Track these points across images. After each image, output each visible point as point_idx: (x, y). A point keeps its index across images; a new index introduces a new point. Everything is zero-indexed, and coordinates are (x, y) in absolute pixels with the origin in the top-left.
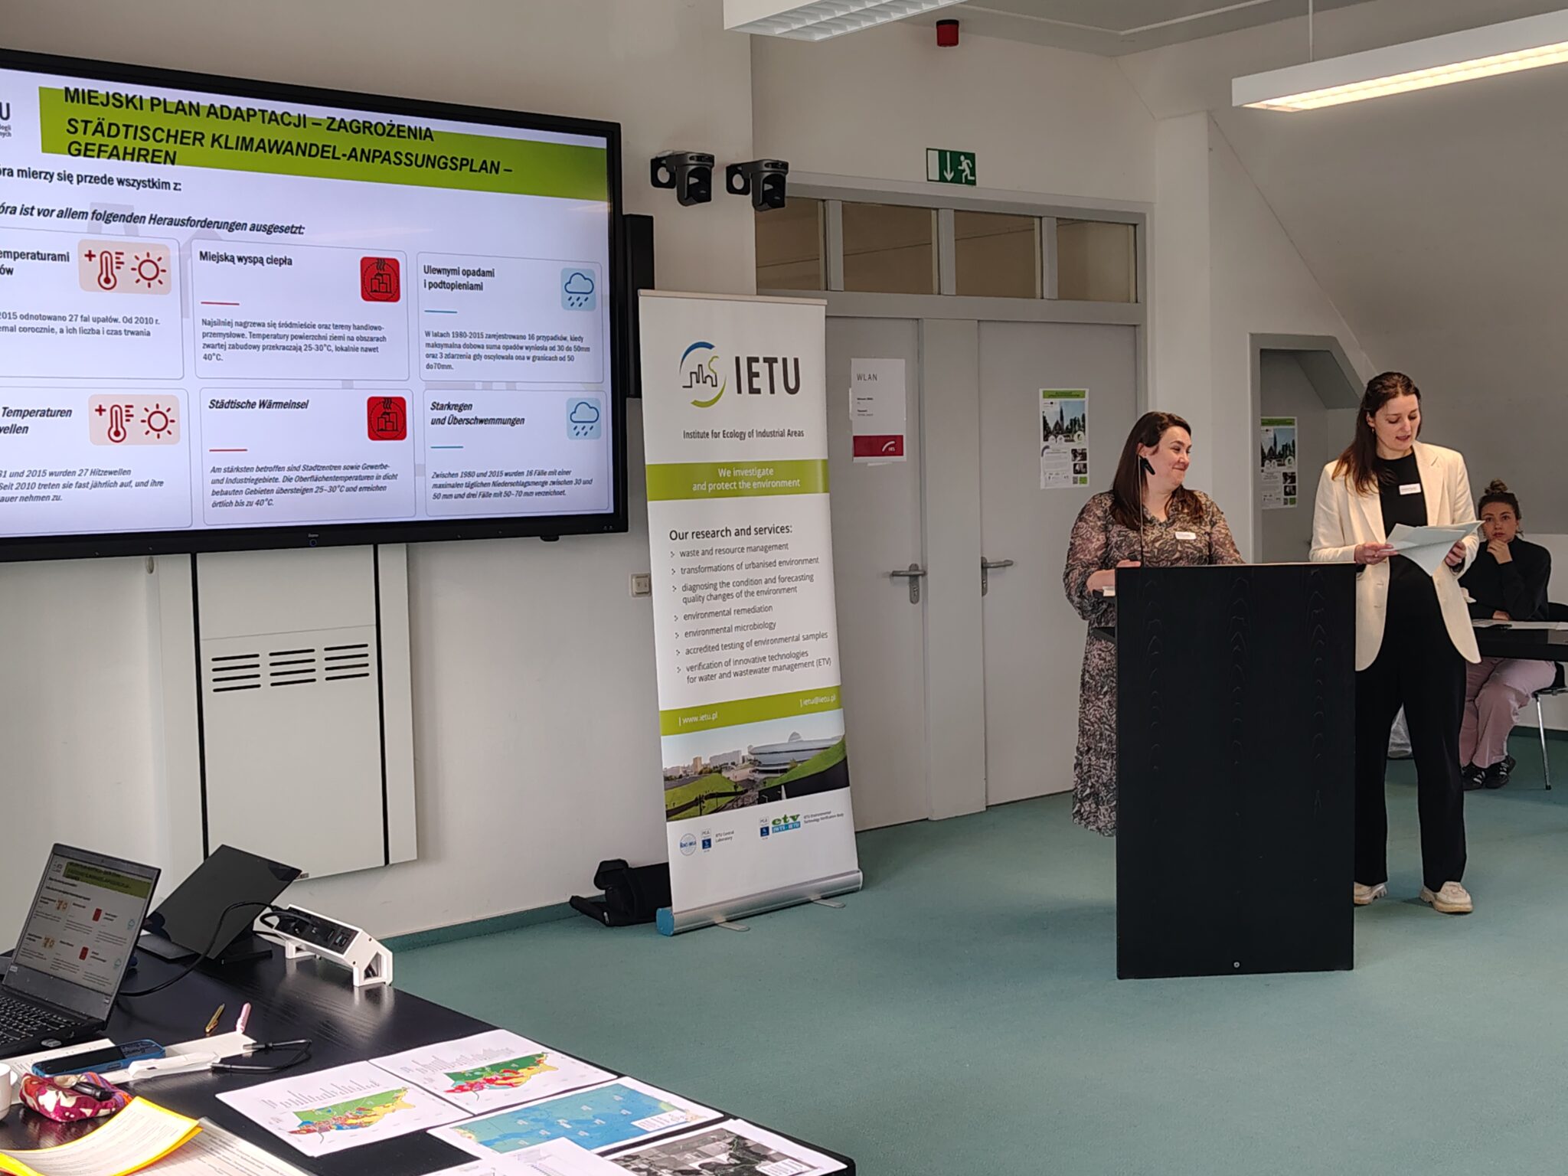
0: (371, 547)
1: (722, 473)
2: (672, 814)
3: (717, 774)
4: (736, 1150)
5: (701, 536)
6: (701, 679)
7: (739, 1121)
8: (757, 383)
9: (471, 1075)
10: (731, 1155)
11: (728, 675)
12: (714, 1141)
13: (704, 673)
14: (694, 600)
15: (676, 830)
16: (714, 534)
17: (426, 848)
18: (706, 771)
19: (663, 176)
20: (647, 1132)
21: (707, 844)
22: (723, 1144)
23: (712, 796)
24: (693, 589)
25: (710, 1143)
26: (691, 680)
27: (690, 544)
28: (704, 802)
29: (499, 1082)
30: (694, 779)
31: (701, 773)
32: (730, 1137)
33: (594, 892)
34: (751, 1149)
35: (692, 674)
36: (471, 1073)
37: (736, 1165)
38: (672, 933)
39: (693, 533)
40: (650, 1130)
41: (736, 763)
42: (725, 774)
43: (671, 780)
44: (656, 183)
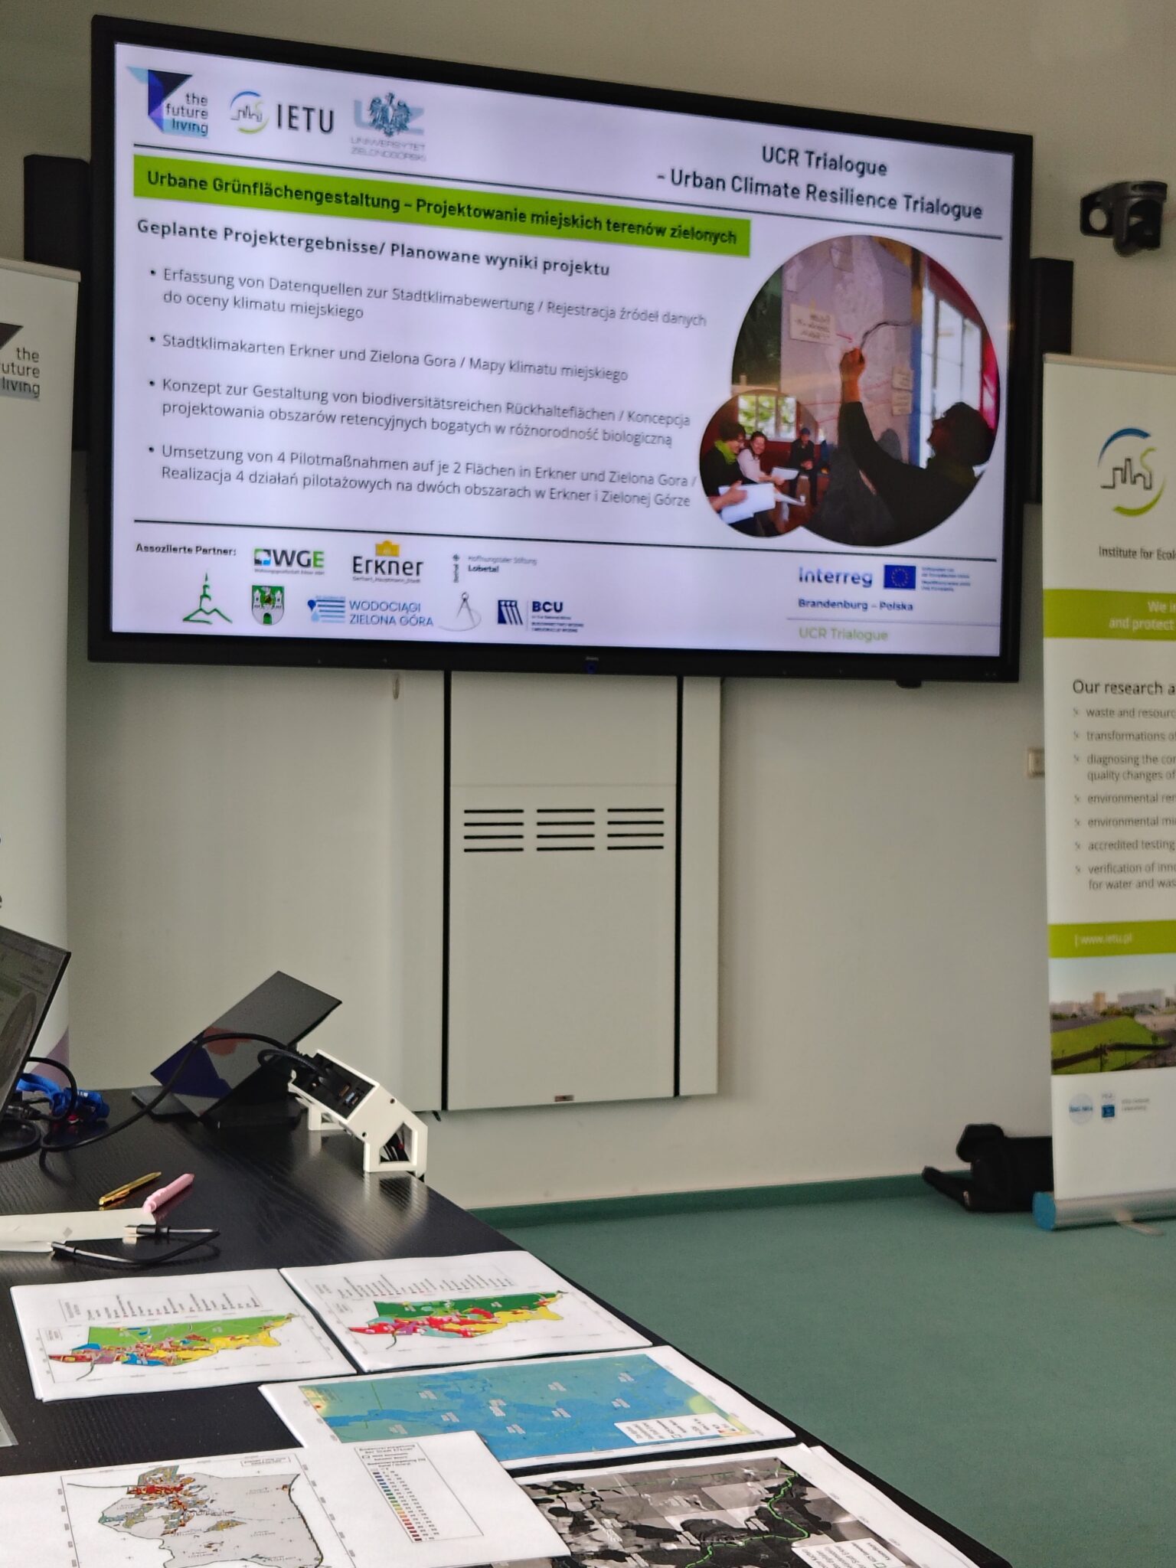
0: (672, 683)
1: (1154, 606)
2: (1061, 1065)
3: (1128, 1019)
4: (778, 1503)
5: (1118, 690)
6: (1110, 885)
7: (819, 1449)
9: (413, 1310)
10: (760, 1514)
11: (1150, 884)
12: (746, 1478)
13: (1114, 877)
14: (1104, 776)
15: (1065, 1087)
16: (1138, 689)
18: (1112, 1013)
19: (1098, 219)
20: (633, 1444)
21: (1108, 1111)
22: (757, 1489)
23: (1119, 1047)
24: (1103, 761)
25: (736, 1481)
26: (1094, 885)
27: (1103, 700)
28: (1106, 1054)
29: (447, 1326)
30: (1092, 1021)
31: (1104, 1014)
32: (780, 1476)
33: (953, 1164)
34: (807, 1507)
35: (1097, 878)
36: (415, 1307)
37: (759, 1532)
38: (1052, 1226)
39: (1106, 686)
40: (638, 1441)
41: (1157, 1005)
42: (1140, 1019)
43: (1061, 1020)
44: (1087, 228)
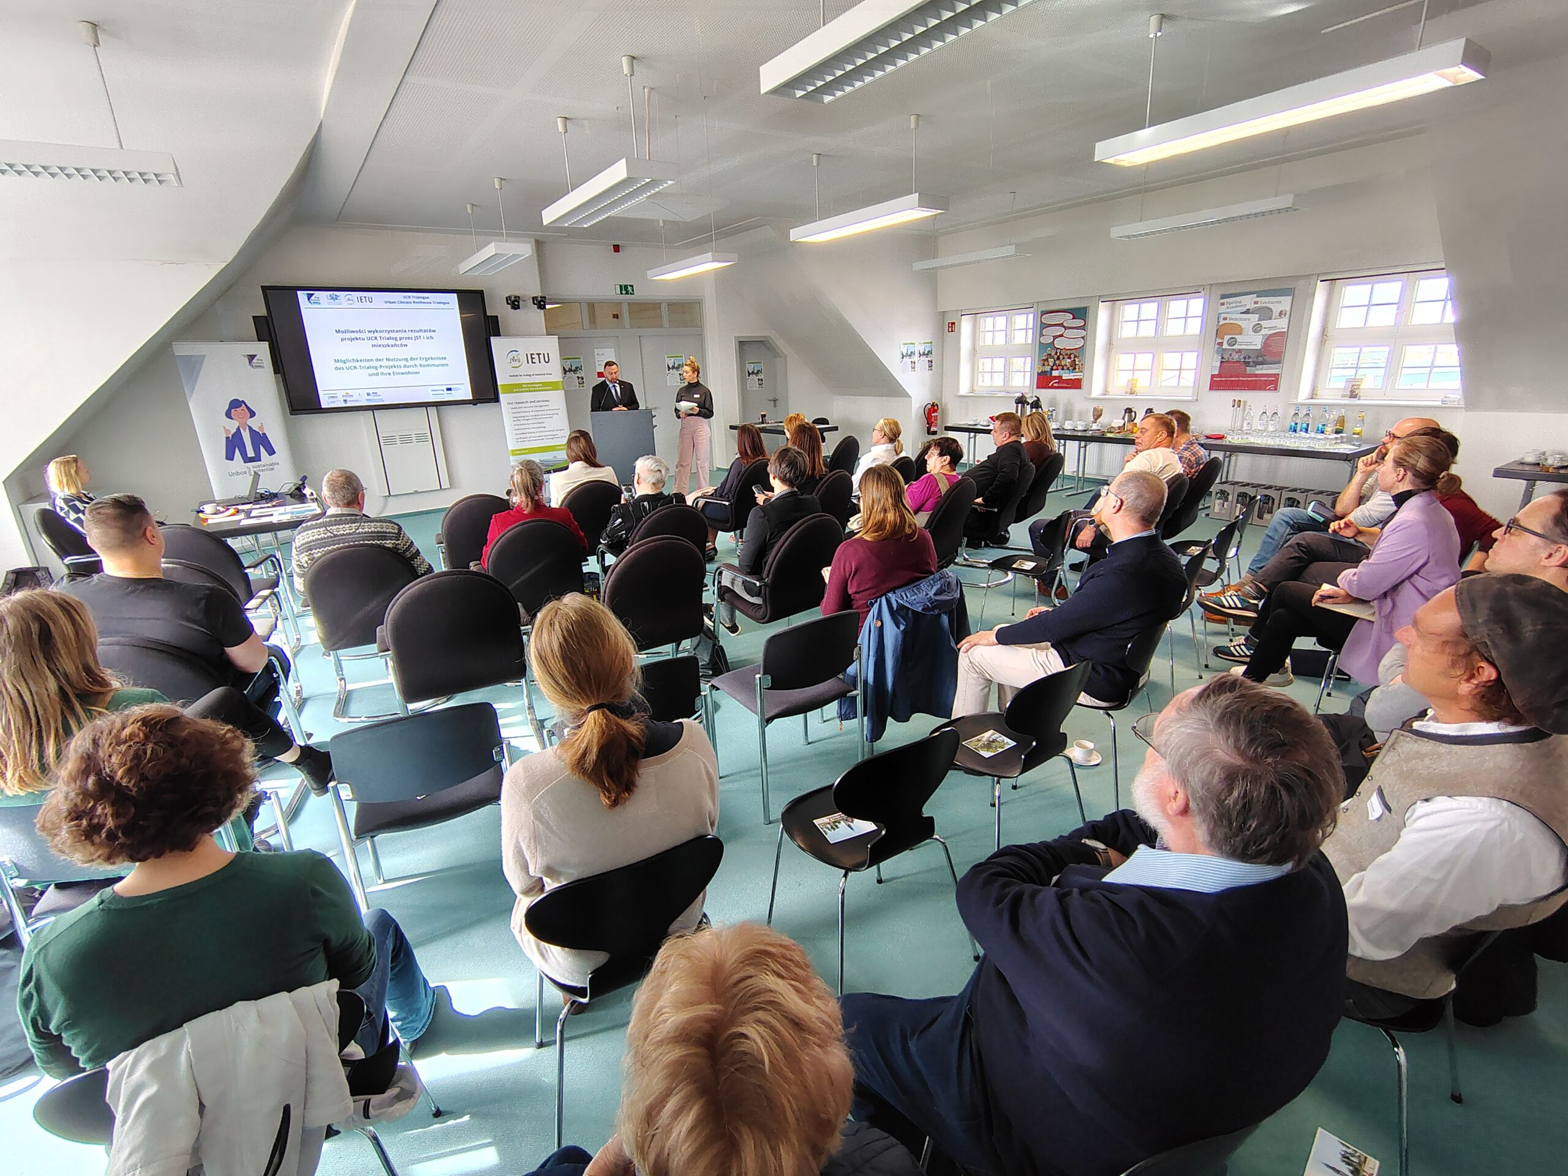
0: (425, 408)
1: (524, 386)
8: (534, 361)
11: (531, 440)
13: (524, 440)
14: (517, 421)
16: (523, 402)
17: (452, 485)
24: (519, 418)
27: (515, 405)
35: (519, 440)
39: (516, 402)
